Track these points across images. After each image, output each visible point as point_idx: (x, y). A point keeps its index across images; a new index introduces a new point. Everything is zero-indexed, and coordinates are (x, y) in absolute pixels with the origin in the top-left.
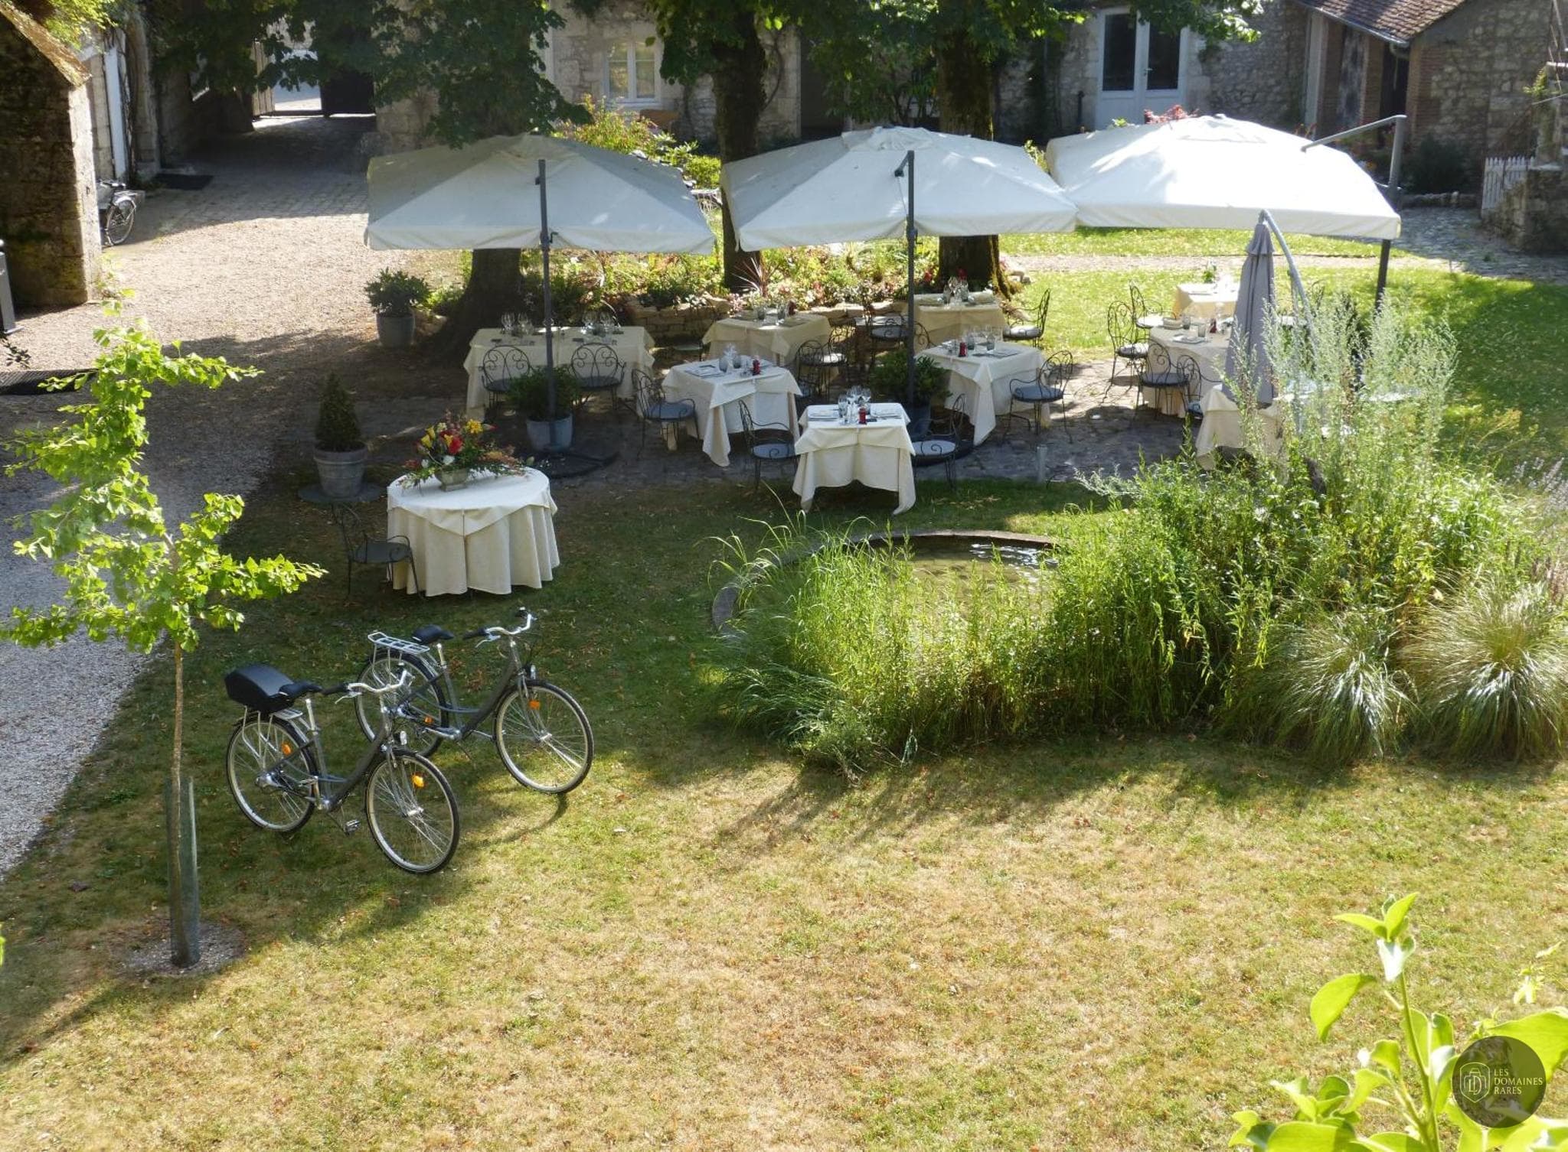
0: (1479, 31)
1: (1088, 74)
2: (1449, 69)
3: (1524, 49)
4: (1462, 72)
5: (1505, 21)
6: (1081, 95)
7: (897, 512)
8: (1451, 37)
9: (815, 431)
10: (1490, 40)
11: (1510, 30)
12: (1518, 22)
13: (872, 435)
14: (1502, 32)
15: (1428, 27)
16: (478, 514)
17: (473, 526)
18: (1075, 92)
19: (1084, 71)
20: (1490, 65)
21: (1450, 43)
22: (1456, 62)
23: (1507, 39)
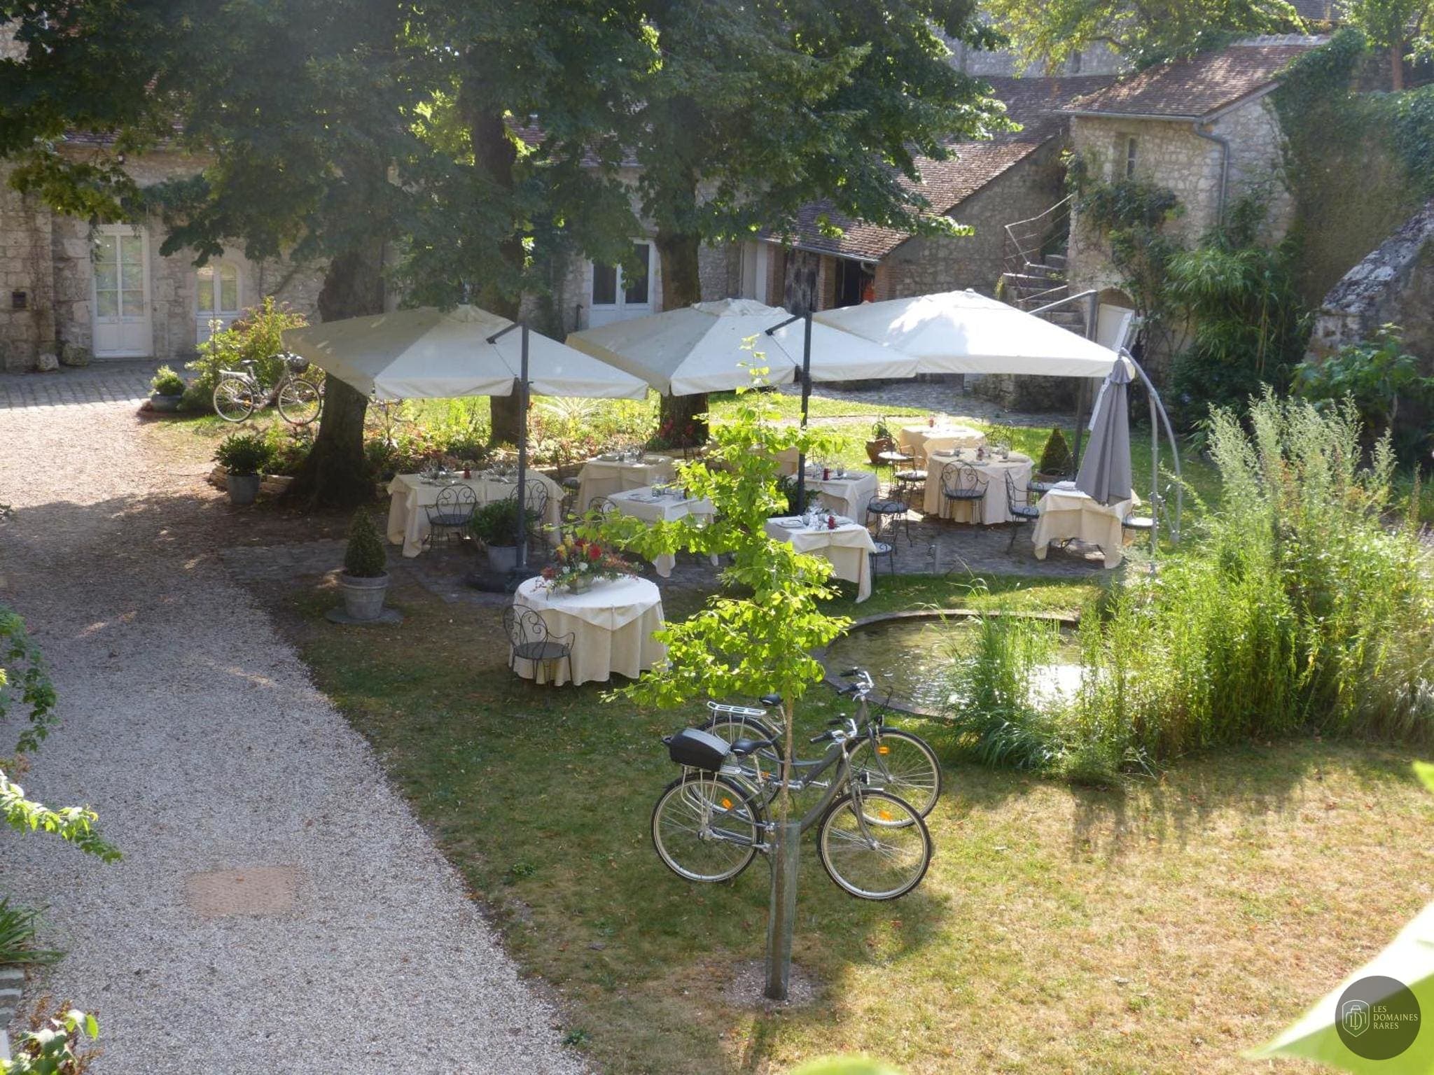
0: (927, 253)
1: (583, 291)
2: (908, 281)
3: (956, 267)
4: (916, 283)
5: (944, 246)
6: (579, 307)
7: (859, 600)
8: (908, 257)
9: (798, 536)
10: (934, 259)
11: (947, 252)
12: (953, 247)
13: (839, 537)
14: (941, 254)
15: (893, 250)
16: (623, 610)
17: (621, 621)
18: (574, 305)
19: (580, 288)
20: (935, 278)
21: (908, 262)
22: (912, 277)
23: (945, 259)
